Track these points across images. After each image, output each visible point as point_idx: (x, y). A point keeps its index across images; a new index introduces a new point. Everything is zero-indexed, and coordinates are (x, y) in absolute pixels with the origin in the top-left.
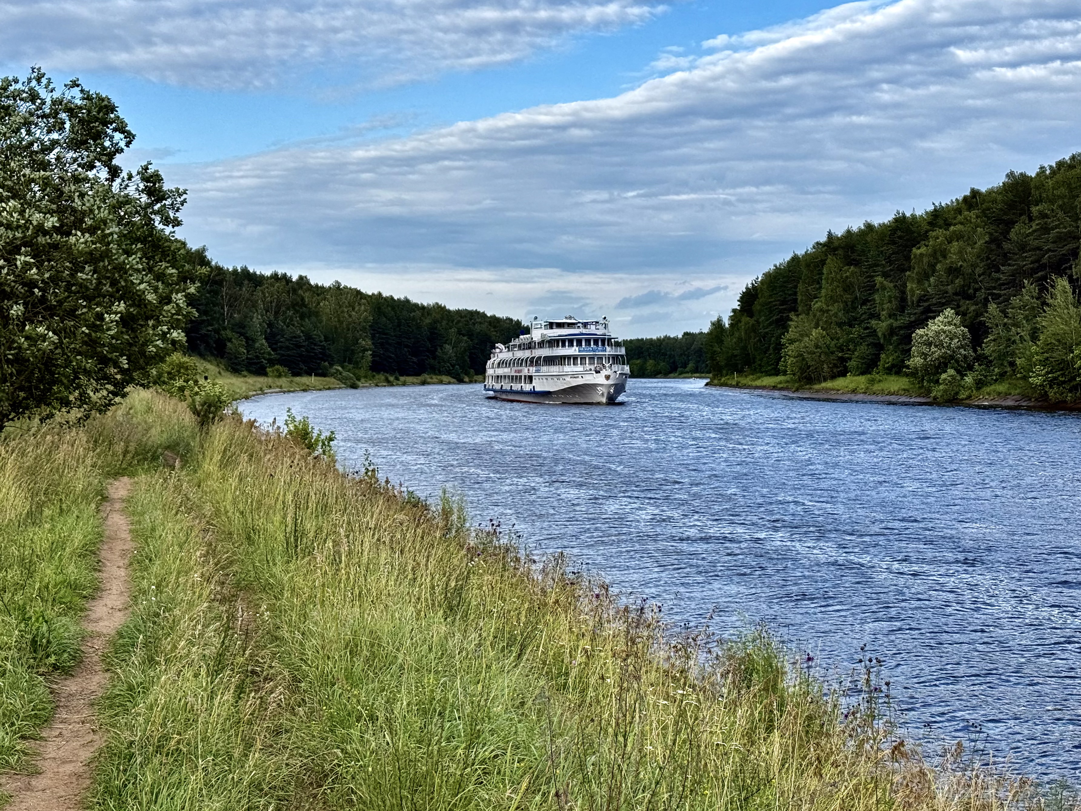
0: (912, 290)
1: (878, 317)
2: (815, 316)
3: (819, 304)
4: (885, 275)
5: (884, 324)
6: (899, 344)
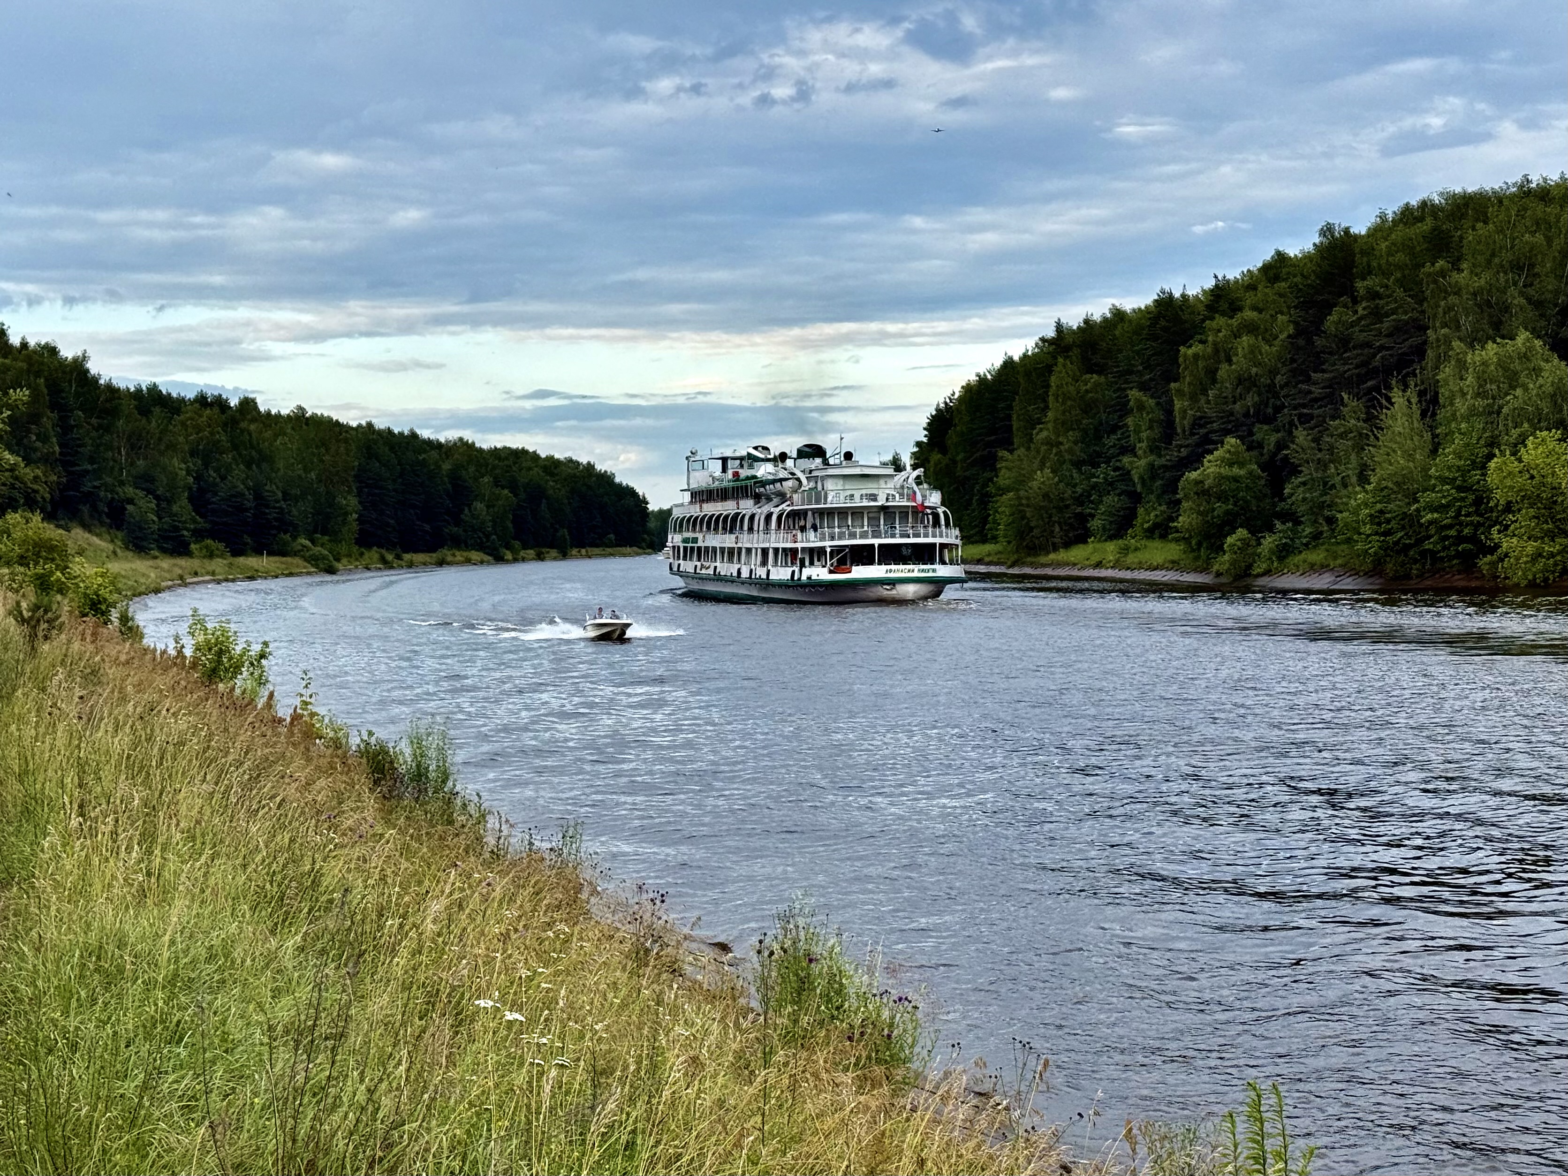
0: (1183, 411)
1: (1130, 450)
2: (1038, 451)
3: (1045, 434)
4: (1143, 387)
6: (1164, 493)
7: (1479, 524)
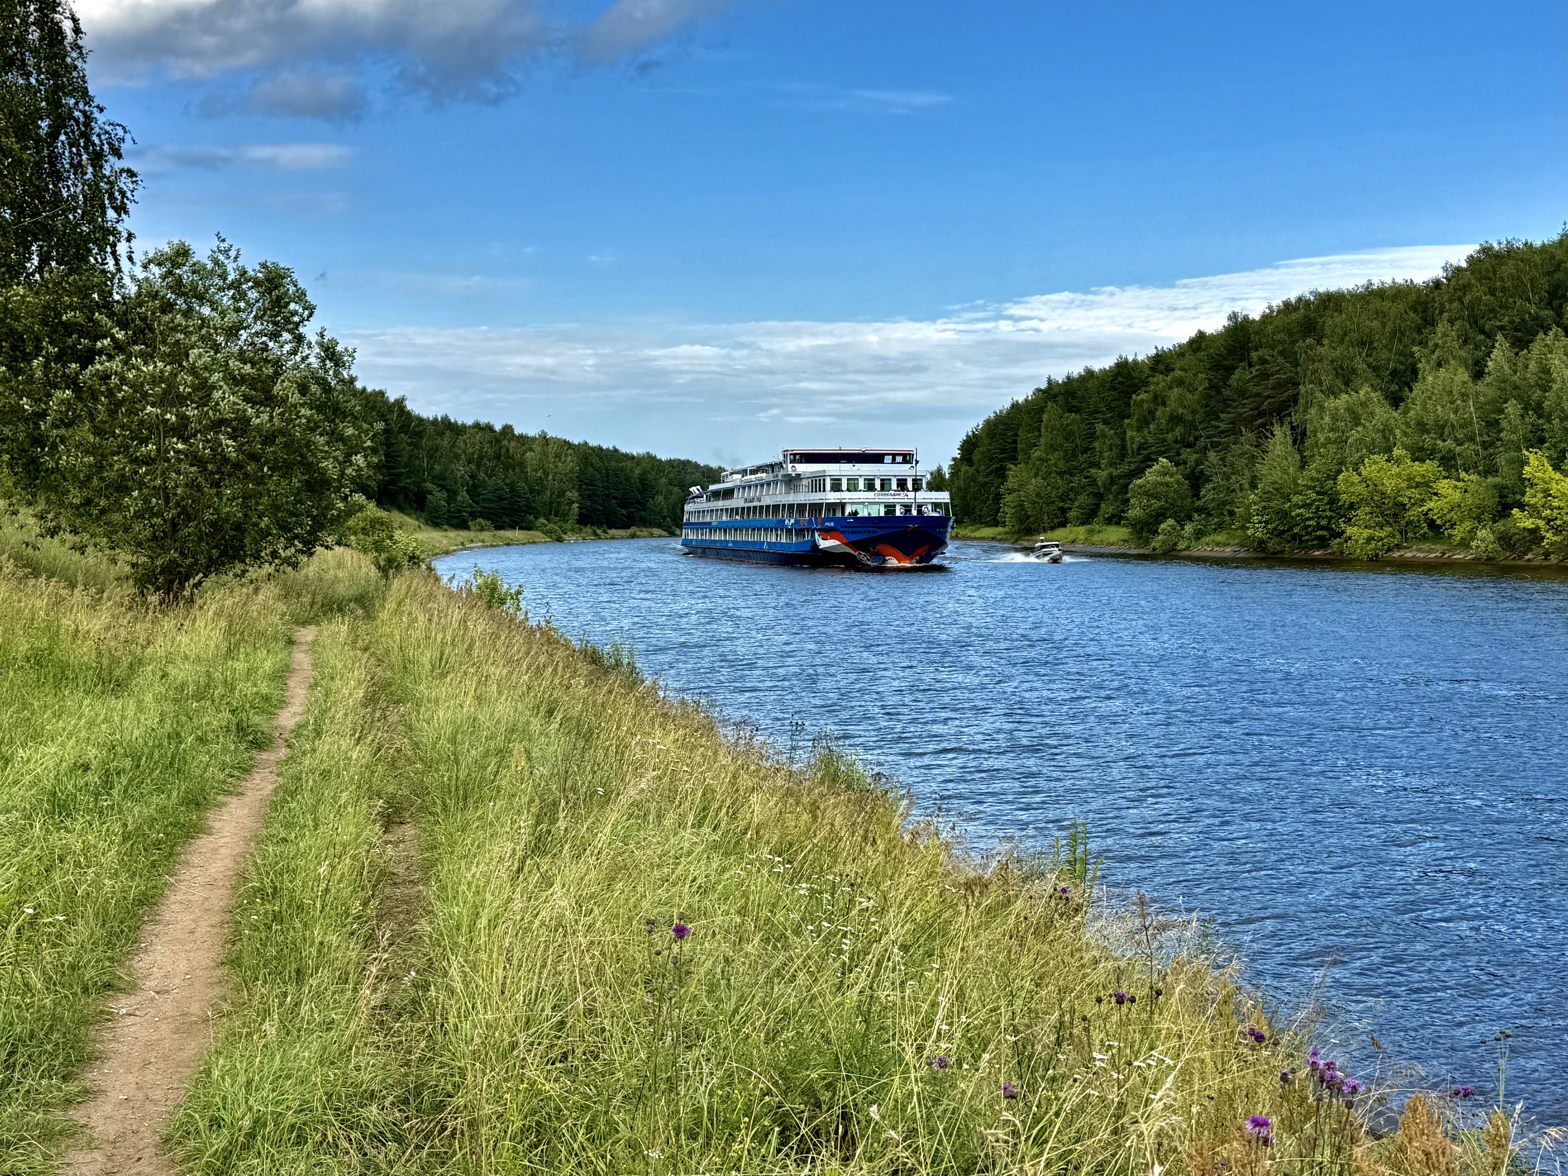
0: (1132, 438)
1: (1098, 465)
2: (1034, 465)
3: (1039, 453)
4: (1106, 422)
5: (1105, 473)
6: (1118, 494)
7: (1331, 518)
